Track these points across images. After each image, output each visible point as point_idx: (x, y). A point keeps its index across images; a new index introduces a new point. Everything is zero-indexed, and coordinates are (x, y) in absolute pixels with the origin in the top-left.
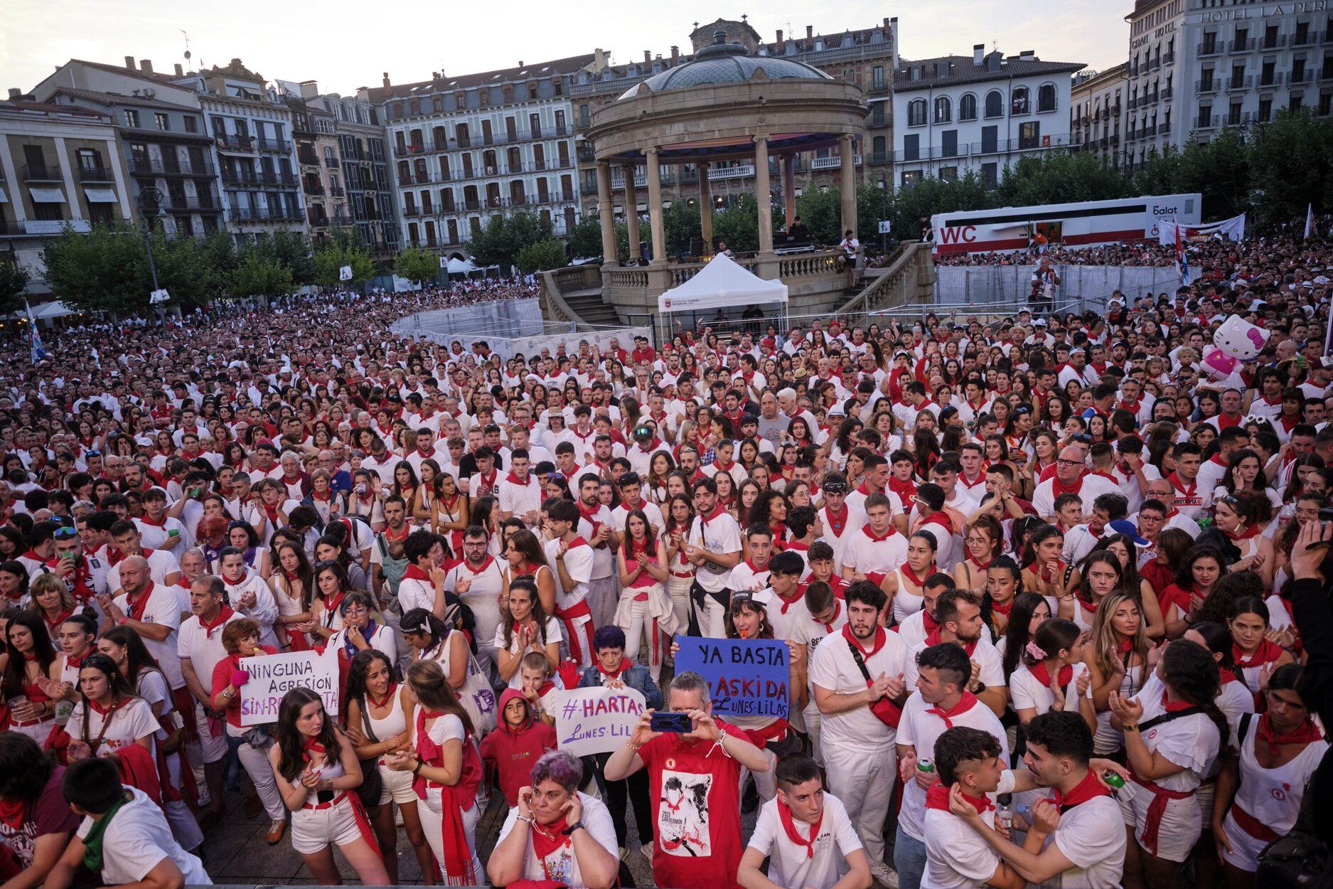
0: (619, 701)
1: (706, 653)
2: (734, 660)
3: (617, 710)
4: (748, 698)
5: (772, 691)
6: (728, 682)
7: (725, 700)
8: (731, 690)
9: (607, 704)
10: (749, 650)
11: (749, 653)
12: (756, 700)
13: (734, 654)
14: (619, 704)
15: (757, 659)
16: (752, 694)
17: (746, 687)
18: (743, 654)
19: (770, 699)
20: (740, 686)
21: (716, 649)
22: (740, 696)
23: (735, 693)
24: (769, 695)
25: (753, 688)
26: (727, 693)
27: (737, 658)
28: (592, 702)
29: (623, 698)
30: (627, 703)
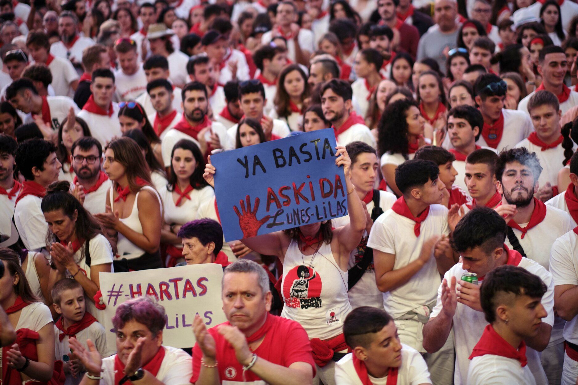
0: (172, 285)
1: (246, 166)
2: (278, 166)
3: (170, 297)
4: (303, 204)
5: (327, 189)
6: (277, 191)
7: (277, 214)
8: (282, 200)
9: (158, 291)
10: (292, 149)
11: (292, 153)
12: (312, 204)
13: (276, 158)
14: (172, 290)
15: (303, 157)
16: (306, 200)
17: (297, 194)
18: (286, 155)
19: (327, 200)
20: (290, 193)
21: (256, 158)
22: (293, 204)
23: (288, 202)
24: (325, 196)
25: (306, 192)
26: (279, 205)
27: (281, 161)
28: (139, 286)
29: (175, 281)
30: (181, 285)
